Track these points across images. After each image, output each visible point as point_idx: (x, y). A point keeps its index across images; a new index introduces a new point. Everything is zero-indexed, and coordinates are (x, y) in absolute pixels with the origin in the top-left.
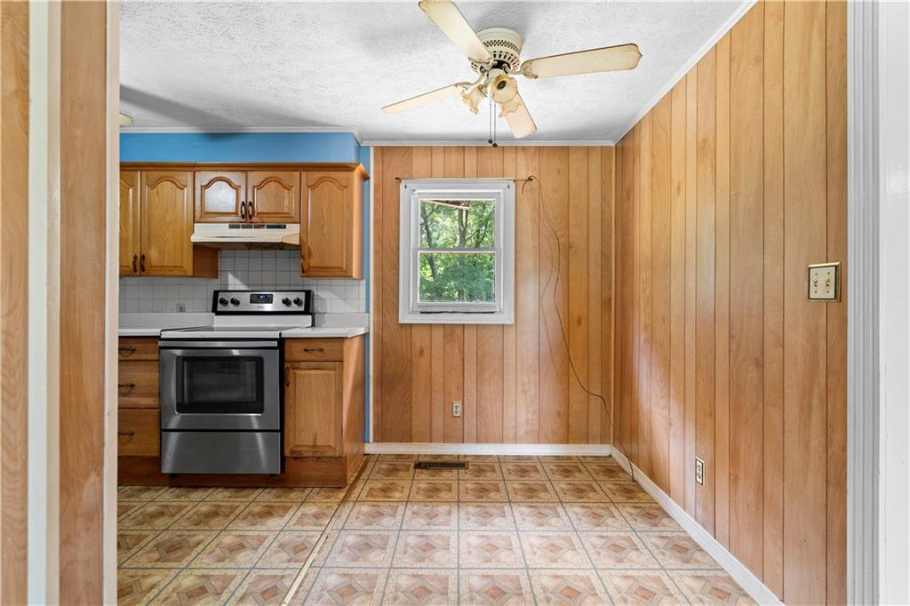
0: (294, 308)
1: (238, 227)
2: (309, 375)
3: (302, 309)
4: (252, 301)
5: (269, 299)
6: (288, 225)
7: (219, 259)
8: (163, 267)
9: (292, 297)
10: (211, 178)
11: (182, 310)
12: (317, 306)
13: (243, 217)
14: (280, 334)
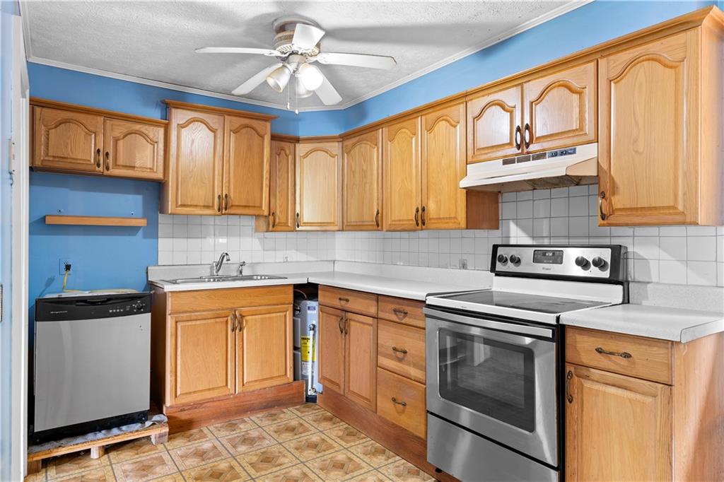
0: (594, 272)
1: (512, 162)
2: (604, 393)
3: (606, 274)
4: (536, 260)
5: (558, 258)
6: (578, 148)
7: (500, 205)
8: (440, 219)
9: (590, 254)
10: (484, 105)
11: (464, 266)
12: (634, 270)
13: (519, 147)
14: (558, 319)
